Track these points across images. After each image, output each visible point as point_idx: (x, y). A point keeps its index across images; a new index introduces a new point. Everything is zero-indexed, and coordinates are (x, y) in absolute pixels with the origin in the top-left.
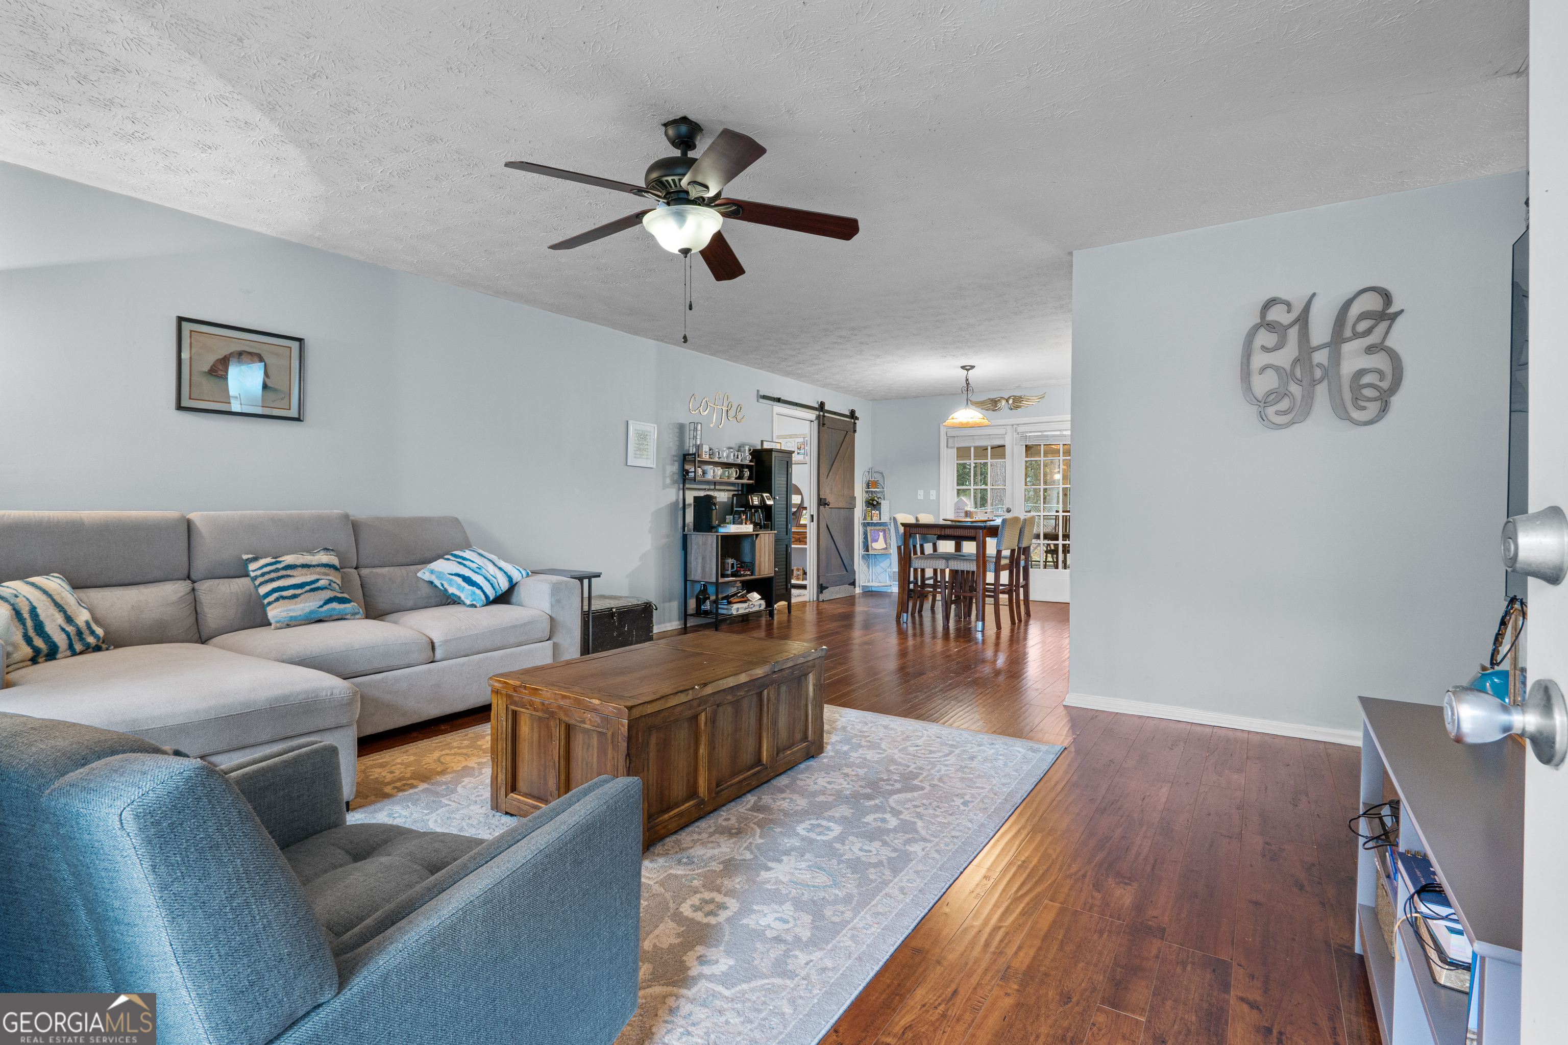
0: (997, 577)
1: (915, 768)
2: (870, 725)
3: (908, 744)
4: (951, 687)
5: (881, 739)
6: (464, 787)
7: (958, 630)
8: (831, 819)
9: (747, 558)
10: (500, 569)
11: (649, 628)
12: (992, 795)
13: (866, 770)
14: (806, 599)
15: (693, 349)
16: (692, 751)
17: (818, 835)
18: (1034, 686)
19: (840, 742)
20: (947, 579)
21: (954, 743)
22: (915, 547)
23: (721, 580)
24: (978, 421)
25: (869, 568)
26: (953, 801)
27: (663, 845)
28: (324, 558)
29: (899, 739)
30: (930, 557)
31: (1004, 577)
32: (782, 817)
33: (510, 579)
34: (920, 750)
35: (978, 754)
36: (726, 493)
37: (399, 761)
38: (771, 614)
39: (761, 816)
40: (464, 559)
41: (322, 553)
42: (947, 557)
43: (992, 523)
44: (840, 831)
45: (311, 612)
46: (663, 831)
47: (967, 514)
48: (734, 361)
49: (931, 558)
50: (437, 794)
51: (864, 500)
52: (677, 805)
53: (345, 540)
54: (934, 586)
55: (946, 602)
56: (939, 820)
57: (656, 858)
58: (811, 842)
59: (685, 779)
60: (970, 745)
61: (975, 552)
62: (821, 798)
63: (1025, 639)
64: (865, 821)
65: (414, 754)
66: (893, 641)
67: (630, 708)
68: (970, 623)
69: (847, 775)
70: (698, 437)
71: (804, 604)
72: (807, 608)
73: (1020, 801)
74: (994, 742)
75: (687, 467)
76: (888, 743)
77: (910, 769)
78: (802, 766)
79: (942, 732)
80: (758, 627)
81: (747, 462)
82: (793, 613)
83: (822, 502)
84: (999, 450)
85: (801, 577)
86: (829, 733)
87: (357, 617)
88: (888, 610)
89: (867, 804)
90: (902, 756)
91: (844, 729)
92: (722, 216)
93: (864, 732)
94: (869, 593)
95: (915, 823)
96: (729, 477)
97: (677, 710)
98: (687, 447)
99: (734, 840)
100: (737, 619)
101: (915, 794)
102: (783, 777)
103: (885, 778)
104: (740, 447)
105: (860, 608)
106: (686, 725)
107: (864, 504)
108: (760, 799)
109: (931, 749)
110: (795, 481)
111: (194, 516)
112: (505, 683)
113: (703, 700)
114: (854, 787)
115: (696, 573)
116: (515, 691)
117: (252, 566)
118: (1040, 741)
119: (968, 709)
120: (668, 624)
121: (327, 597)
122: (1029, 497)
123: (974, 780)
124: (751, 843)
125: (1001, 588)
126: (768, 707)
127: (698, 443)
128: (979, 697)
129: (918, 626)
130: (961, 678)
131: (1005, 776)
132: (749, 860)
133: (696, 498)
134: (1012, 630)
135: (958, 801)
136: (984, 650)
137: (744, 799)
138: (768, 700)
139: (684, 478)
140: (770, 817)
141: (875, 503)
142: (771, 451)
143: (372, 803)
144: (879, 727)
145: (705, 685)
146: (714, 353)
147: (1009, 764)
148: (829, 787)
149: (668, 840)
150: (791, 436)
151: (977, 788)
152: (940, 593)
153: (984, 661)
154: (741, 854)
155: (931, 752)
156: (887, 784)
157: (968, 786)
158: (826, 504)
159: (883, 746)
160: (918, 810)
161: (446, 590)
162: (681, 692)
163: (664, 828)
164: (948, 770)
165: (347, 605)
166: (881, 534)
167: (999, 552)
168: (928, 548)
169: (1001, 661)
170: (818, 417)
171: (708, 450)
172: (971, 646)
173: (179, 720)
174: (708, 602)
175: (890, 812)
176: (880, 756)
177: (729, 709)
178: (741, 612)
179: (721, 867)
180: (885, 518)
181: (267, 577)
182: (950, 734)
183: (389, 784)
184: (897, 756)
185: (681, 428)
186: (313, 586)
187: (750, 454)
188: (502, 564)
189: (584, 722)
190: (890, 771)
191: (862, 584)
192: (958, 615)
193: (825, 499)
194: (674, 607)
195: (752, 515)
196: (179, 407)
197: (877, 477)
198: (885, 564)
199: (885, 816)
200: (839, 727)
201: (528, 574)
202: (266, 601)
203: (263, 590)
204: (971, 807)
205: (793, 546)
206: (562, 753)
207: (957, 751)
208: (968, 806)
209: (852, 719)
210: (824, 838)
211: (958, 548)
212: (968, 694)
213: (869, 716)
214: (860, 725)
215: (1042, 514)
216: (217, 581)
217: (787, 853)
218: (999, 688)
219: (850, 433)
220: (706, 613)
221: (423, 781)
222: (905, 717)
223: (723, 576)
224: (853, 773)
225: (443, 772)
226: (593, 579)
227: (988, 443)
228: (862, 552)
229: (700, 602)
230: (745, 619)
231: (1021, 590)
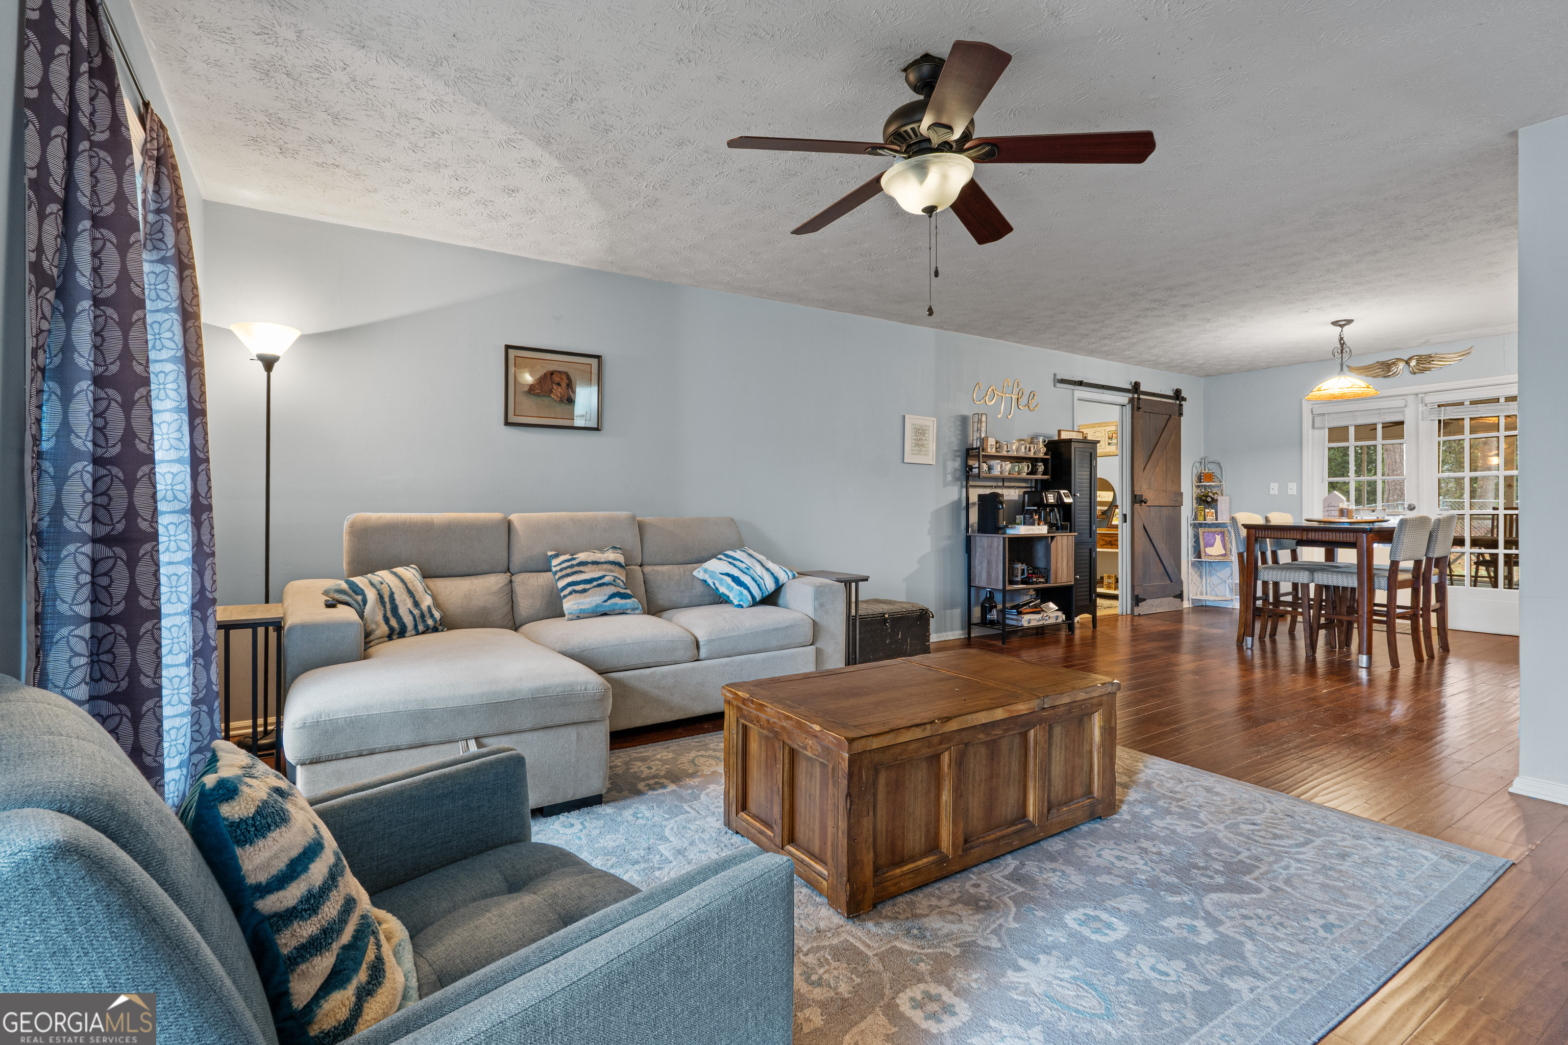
0: (1392, 597)
1: (1249, 858)
2: (1185, 784)
3: (1240, 818)
4: (1315, 744)
5: (1200, 806)
6: (707, 794)
7: (1330, 664)
8: (1115, 912)
9: (1041, 564)
10: (767, 570)
11: (926, 637)
12: (1374, 922)
13: (1173, 848)
14: (1118, 611)
15: (977, 334)
16: (932, 796)
17: (1093, 932)
18: (1454, 756)
19: (1141, 802)
20: (1312, 596)
21: (1314, 828)
22: (1263, 554)
23: (1009, 587)
24: (1359, 391)
25: (1201, 578)
26: (1307, 919)
27: (894, 905)
28: (611, 556)
29: (1227, 810)
30: (1286, 567)
31: (1404, 597)
32: (1048, 897)
33: (776, 580)
34: (1259, 831)
35: (1353, 850)
36: (1017, 491)
37: (659, 756)
38: (1071, 627)
39: (1020, 889)
40: (735, 559)
41: (610, 551)
42: (1312, 568)
43: (1385, 525)
44: (1125, 933)
45: (597, 606)
46: (892, 889)
47: (1342, 512)
48: (1025, 344)
49: (1287, 569)
50: (681, 798)
51: (1195, 496)
52: (913, 859)
53: (631, 539)
54: (1294, 604)
55: (1311, 627)
56: (1281, 945)
57: (882, 921)
58: (1083, 941)
59: (923, 829)
60: (1340, 835)
61: (1356, 562)
62: (1104, 879)
63: (1440, 683)
64: (1165, 924)
65: (673, 751)
66: (1232, 672)
67: (851, 741)
68: (1349, 654)
69: (1145, 851)
70: (983, 429)
71: (1115, 618)
72: (1119, 623)
73: (1425, 942)
74: (1382, 835)
75: (970, 463)
76: (1211, 813)
77: (1240, 857)
78: (1084, 828)
79: (1296, 809)
80: (1056, 642)
81: (1041, 455)
82: (1098, 628)
83: (1137, 499)
84: (1395, 428)
85: (1113, 586)
86: (1126, 786)
87: (637, 612)
88: (1229, 629)
89: (1170, 899)
90: (1230, 835)
91: (1148, 784)
92: (974, 161)
93: (1176, 792)
94: (1201, 609)
95: (1241, 943)
96: (1019, 473)
97: (912, 747)
98: (970, 441)
99: (980, 916)
100: (1031, 631)
101: (1246, 897)
102: (1057, 839)
103: (1201, 865)
104: (1032, 438)
105: (1190, 627)
106: (924, 765)
107: (1195, 501)
108: (1023, 864)
109: (1276, 831)
110: (1101, 474)
111: (514, 517)
112: (736, 694)
113: (946, 738)
114: (1154, 870)
115: (981, 579)
116: (744, 704)
117: (555, 562)
118: (1463, 845)
119: (1339, 779)
120: (949, 633)
121: (611, 593)
122: (1448, 491)
123: (1345, 891)
124: (1000, 925)
125: (1398, 611)
126: (1035, 751)
127: (983, 436)
128: (1358, 763)
129: (1269, 655)
130: (1330, 732)
131: (1400, 894)
132: (995, 950)
133: (980, 497)
134: (1418, 670)
135: (1316, 922)
136: (1370, 695)
137: (1002, 861)
138: (1036, 743)
139: (968, 475)
140: (1032, 894)
141: (1209, 499)
142: (1069, 441)
143: (624, 798)
144: (1199, 788)
145: (948, 719)
146: (1002, 336)
147: (1408, 875)
148: (1118, 864)
149: (900, 899)
150: (1100, 425)
151: (1349, 905)
152: (1301, 614)
153: (1370, 710)
154: (986, 939)
155: (1276, 837)
156: (1202, 875)
157: (1335, 900)
158: (1142, 501)
159: (1202, 816)
160: (1248, 923)
161: (717, 589)
162: (917, 725)
163: (895, 885)
164: (1301, 869)
165: (628, 601)
166: (1218, 538)
167: (1394, 564)
168: (1284, 556)
169: (1400, 711)
170: (1131, 401)
171: (994, 443)
172: (1349, 687)
173: (458, 703)
174: (994, 612)
175: (1204, 919)
176: (1196, 830)
177: (983, 750)
178: (1033, 623)
179: (958, 950)
180: (1224, 518)
181: (564, 572)
182: (1308, 813)
183: (644, 780)
184: (1222, 834)
185: (964, 420)
186: (600, 582)
187: (1045, 446)
188: (770, 565)
189: (805, 748)
190: (1209, 855)
191: (1191, 597)
192: (1330, 644)
193: (1141, 496)
194: (957, 614)
195: (1049, 514)
196: (507, 423)
197: (1213, 468)
198: (1224, 573)
199: (1195, 923)
200: (1142, 781)
201: (794, 575)
202: (562, 594)
203: (561, 584)
204: (1337, 935)
205: (1098, 550)
206: (785, 778)
207: (1318, 842)
208: (1332, 933)
209: (1161, 772)
210: (1102, 939)
211: (1330, 556)
212: (1341, 757)
213: (1186, 770)
214: (1172, 782)
215: (1467, 511)
216: (528, 574)
217: (1047, 950)
218: (1394, 754)
219: (1176, 417)
220: (992, 623)
221: (673, 782)
222: (1239, 778)
223: (1012, 582)
224: (1154, 850)
225: (693, 775)
226: (860, 583)
227: (1379, 420)
228: (1192, 558)
229: (985, 611)
230: (1041, 633)
231: (1433, 616)
